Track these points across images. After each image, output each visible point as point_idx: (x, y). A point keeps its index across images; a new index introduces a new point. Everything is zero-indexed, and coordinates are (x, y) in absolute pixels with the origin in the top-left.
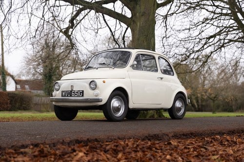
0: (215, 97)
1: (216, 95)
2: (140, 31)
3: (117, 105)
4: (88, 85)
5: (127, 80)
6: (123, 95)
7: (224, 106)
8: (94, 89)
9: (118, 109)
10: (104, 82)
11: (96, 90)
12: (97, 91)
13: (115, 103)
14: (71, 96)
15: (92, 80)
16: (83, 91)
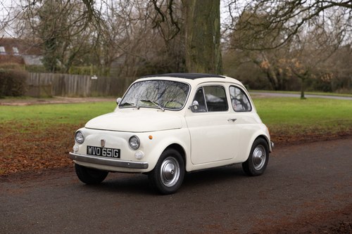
0: (305, 74)
1: (307, 72)
2: (197, 7)
3: (170, 170)
4: (126, 142)
5: (184, 130)
6: (178, 154)
7: (318, 83)
8: (136, 148)
9: (170, 176)
10: (151, 138)
11: (138, 151)
12: (140, 152)
13: (167, 167)
14: (101, 155)
15: (133, 134)
16: (119, 150)
